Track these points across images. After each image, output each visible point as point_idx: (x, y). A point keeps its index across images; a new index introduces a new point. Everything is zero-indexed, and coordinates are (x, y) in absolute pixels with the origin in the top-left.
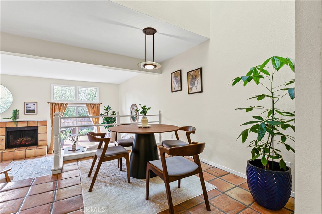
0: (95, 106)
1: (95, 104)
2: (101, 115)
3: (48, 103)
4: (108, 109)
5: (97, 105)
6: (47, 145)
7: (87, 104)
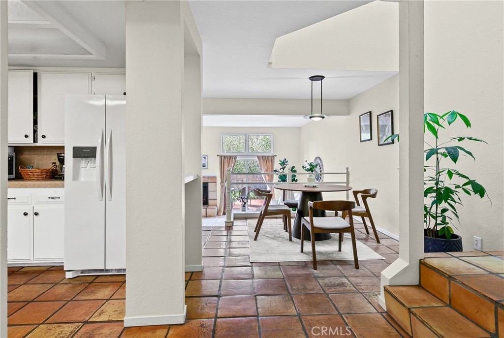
0: (268, 159)
1: (268, 157)
2: (276, 171)
3: (218, 156)
4: (284, 163)
5: (270, 158)
6: (216, 205)
7: (258, 157)
